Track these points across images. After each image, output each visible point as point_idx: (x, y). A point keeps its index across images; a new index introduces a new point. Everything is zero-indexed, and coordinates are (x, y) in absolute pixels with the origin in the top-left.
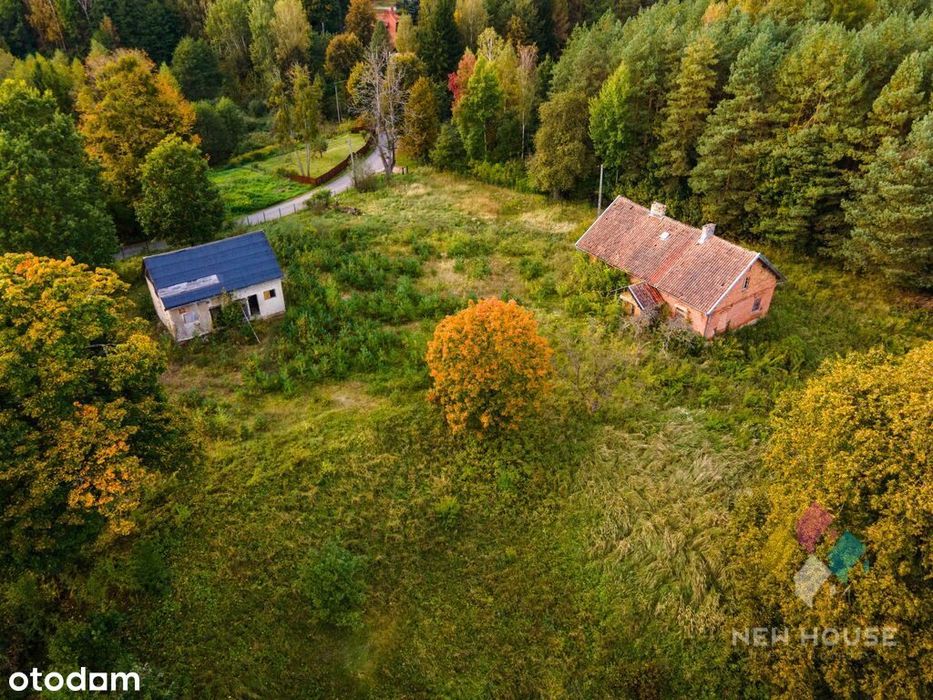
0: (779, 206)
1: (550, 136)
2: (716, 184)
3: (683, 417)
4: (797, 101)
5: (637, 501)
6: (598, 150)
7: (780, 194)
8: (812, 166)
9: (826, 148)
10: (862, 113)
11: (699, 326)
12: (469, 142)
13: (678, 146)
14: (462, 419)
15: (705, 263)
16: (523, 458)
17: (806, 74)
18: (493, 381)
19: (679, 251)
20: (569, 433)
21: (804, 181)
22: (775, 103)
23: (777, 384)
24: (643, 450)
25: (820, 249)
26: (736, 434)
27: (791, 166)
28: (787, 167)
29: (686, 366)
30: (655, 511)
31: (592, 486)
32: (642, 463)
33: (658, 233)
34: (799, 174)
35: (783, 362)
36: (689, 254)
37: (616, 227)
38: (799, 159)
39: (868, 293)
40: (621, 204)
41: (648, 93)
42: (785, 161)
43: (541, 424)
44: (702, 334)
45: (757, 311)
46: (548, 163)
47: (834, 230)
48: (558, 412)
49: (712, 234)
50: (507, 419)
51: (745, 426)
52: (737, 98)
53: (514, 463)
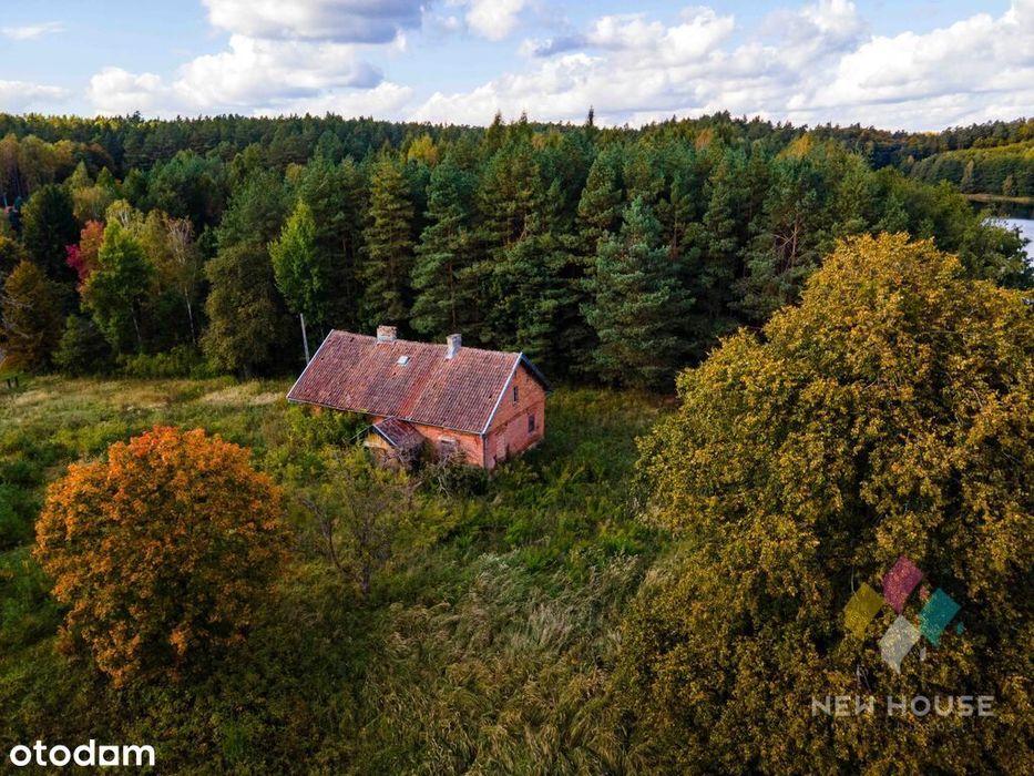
0: (517, 329)
1: (226, 299)
2: (443, 319)
3: (494, 565)
4: (503, 218)
5: (469, 700)
6: (292, 305)
7: (514, 315)
8: (539, 279)
9: (547, 259)
10: (569, 221)
11: (477, 456)
12: (112, 329)
13: (389, 287)
14: (130, 652)
15: (462, 379)
16: (264, 694)
17: (504, 189)
18: (183, 558)
19: (427, 373)
20: (335, 634)
21: (534, 297)
22: (481, 223)
23: (589, 499)
24: (454, 624)
25: (571, 367)
26: (569, 567)
27: (517, 283)
28: (514, 284)
29: (474, 507)
30: (501, 708)
31: (393, 702)
32: (458, 644)
33: (394, 359)
34: (527, 289)
35: (585, 475)
36: (439, 373)
37: (338, 366)
38: (523, 273)
39: (632, 401)
40: (338, 338)
41: (340, 234)
42: (510, 277)
43: (286, 631)
44: (482, 465)
45: (534, 433)
46: (230, 332)
47: (578, 344)
48: (310, 608)
49: (459, 346)
50: (224, 629)
51: (574, 554)
52: (442, 221)
53: (251, 707)
